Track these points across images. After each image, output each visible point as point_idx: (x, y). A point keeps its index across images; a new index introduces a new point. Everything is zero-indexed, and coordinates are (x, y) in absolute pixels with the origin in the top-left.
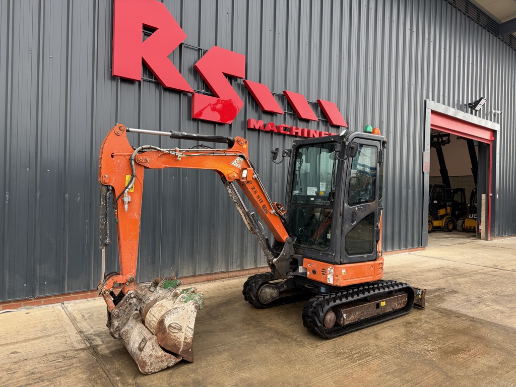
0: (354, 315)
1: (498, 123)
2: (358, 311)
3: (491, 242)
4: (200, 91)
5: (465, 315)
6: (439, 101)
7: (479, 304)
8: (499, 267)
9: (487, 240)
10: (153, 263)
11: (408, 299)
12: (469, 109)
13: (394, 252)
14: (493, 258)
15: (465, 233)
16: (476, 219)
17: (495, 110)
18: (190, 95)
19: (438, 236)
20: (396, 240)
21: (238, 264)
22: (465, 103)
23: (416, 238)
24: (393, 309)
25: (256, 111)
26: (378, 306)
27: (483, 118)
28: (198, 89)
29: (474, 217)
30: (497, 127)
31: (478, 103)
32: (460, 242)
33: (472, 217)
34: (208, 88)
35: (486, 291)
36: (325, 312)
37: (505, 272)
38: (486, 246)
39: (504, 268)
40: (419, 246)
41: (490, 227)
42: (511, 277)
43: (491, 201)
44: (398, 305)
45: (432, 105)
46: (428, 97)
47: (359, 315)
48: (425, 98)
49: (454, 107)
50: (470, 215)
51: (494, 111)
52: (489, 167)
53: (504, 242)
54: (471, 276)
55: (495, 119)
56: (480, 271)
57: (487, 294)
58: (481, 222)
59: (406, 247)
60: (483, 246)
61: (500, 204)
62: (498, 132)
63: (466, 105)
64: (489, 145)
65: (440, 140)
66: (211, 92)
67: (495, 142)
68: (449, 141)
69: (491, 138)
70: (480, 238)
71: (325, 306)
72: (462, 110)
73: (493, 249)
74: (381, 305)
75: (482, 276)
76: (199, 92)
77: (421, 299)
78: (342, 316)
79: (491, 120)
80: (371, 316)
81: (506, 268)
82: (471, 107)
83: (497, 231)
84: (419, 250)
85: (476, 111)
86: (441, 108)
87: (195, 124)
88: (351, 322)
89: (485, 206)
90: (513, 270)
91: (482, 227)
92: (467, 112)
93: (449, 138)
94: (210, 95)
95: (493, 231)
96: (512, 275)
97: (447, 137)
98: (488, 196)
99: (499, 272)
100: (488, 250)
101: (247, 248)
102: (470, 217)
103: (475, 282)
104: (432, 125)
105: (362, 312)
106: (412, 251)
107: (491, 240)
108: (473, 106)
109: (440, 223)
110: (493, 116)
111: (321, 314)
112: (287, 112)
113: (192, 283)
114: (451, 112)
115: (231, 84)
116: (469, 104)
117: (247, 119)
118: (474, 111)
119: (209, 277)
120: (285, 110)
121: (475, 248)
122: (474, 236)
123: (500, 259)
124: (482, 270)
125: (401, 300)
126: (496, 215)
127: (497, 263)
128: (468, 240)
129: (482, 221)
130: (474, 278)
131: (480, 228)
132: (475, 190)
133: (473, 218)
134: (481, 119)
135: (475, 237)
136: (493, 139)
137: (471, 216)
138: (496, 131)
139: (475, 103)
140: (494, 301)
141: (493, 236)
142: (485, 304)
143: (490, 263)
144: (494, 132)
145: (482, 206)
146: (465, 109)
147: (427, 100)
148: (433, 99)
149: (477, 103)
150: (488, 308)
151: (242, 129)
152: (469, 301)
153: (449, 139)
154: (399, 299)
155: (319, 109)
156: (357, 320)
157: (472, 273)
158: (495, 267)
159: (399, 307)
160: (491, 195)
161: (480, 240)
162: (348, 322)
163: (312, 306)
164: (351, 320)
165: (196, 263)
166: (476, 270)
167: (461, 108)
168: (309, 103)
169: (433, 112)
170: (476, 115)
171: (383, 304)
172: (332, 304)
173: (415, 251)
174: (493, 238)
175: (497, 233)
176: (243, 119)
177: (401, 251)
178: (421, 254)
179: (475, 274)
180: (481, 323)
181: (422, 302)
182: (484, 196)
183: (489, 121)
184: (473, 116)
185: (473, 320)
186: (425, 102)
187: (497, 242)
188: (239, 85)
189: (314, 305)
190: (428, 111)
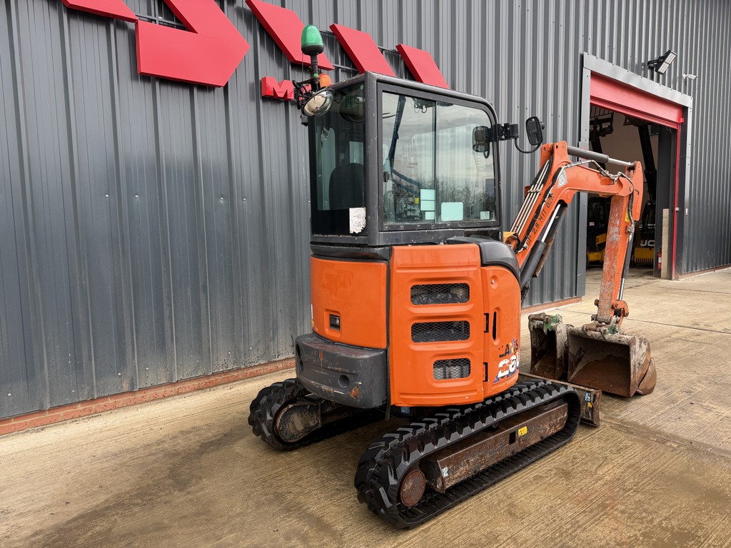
0: (465, 465)
1: (690, 95)
2: (473, 456)
3: (676, 281)
4: (153, 17)
5: (674, 437)
6: (603, 57)
7: (692, 407)
8: (702, 326)
9: (670, 278)
10: (78, 367)
11: (568, 413)
12: (649, 71)
13: (533, 308)
14: (687, 309)
15: (635, 270)
16: (651, 248)
17: (686, 74)
18: (131, 26)
19: (597, 276)
20: (536, 289)
21: (260, 352)
22: (643, 61)
23: (567, 283)
24: (542, 438)
25: (280, 63)
26: (513, 437)
27: (669, 86)
28: (149, 14)
29: (649, 245)
30: (687, 101)
31: (664, 61)
32: (631, 285)
33: (645, 245)
34: (172, 14)
35: (694, 376)
36: (400, 475)
37: (714, 334)
38: (670, 289)
39: (710, 328)
40: (571, 296)
41: (675, 259)
42: (725, 343)
43: (677, 220)
44: (551, 427)
45: (593, 63)
46: (586, 49)
47: (474, 463)
48: (581, 51)
49: (625, 67)
50: (642, 241)
51: (684, 76)
52: (674, 167)
53: (695, 281)
54: (662, 346)
55: (685, 87)
56: (674, 336)
57: (699, 382)
58: (661, 252)
59: (552, 299)
60: (668, 290)
61: (690, 222)
62: (689, 109)
63: (644, 65)
64: (675, 131)
65: (598, 128)
66: (178, 21)
67: (684, 125)
68: (610, 130)
69: (679, 120)
70: (659, 276)
71: (400, 462)
72: (639, 74)
73: (683, 294)
74: (520, 434)
75: (680, 345)
76: (151, 20)
77: (592, 409)
78: (439, 473)
79: (680, 90)
80: (499, 459)
81: (714, 328)
82: (652, 69)
83: (685, 265)
84: (571, 303)
85: (659, 73)
86: (606, 69)
87: (148, 87)
88: (459, 480)
89: (667, 227)
90: (726, 331)
91: (663, 260)
92: (645, 76)
93: (611, 124)
94: (178, 27)
95: (679, 265)
96: (727, 340)
97: (609, 124)
98: (672, 212)
99: (705, 336)
100: (676, 295)
101: (275, 322)
102: (642, 245)
103: (672, 359)
104: (592, 98)
105: (481, 456)
106: (562, 305)
107: (677, 279)
108: (653, 67)
109: (598, 256)
110: (683, 84)
111: (392, 481)
112: (339, 66)
113: (169, 396)
114: (622, 75)
115: (222, 8)
116: (649, 63)
117: (260, 79)
118: (655, 73)
119: (203, 382)
120: (337, 63)
121: (656, 294)
122: (650, 274)
123: (698, 311)
124: (677, 332)
125: (556, 418)
126: (685, 240)
127: (697, 320)
128: (642, 281)
129: (663, 250)
130: (669, 349)
131: (660, 261)
132: (649, 204)
133: (647, 246)
134: (666, 87)
135: (652, 275)
136: (682, 120)
137: (644, 243)
138: (687, 108)
139: (658, 61)
140: (716, 398)
141: (679, 272)
142: (702, 406)
143: (685, 320)
144: (684, 109)
145: (664, 228)
146: (643, 72)
147: (585, 54)
148: (594, 53)
149: (661, 60)
150: (710, 414)
151: (252, 98)
152: (673, 402)
153: (611, 127)
154: (553, 416)
155: (402, 64)
156: (471, 474)
157: (662, 340)
158: (695, 325)
159: (553, 431)
160: (677, 209)
161: (659, 280)
162: (453, 483)
163: (374, 461)
164: (460, 477)
165: (172, 359)
166: (667, 333)
167: (637, 69)
168: (382, 50)
169: (595, 76)
170: (658, 81)
171: (523, 431)
172: (416, 455)
173: (565, 304)
174: (680, 276)
175: (685, 268)
176: (252, 79)
177: (545, 306)
178: (576, 309)
179: (668, 341)
180: (709, 454)
181: (595, 416)
182: (666, 212)
183: (677, 92)
184: (654, 83)
185: (693, 448)
186: (582, 57)
187: (685, 282)
188: (240, 12)
189: (378, 458)
190: (587, 74)
